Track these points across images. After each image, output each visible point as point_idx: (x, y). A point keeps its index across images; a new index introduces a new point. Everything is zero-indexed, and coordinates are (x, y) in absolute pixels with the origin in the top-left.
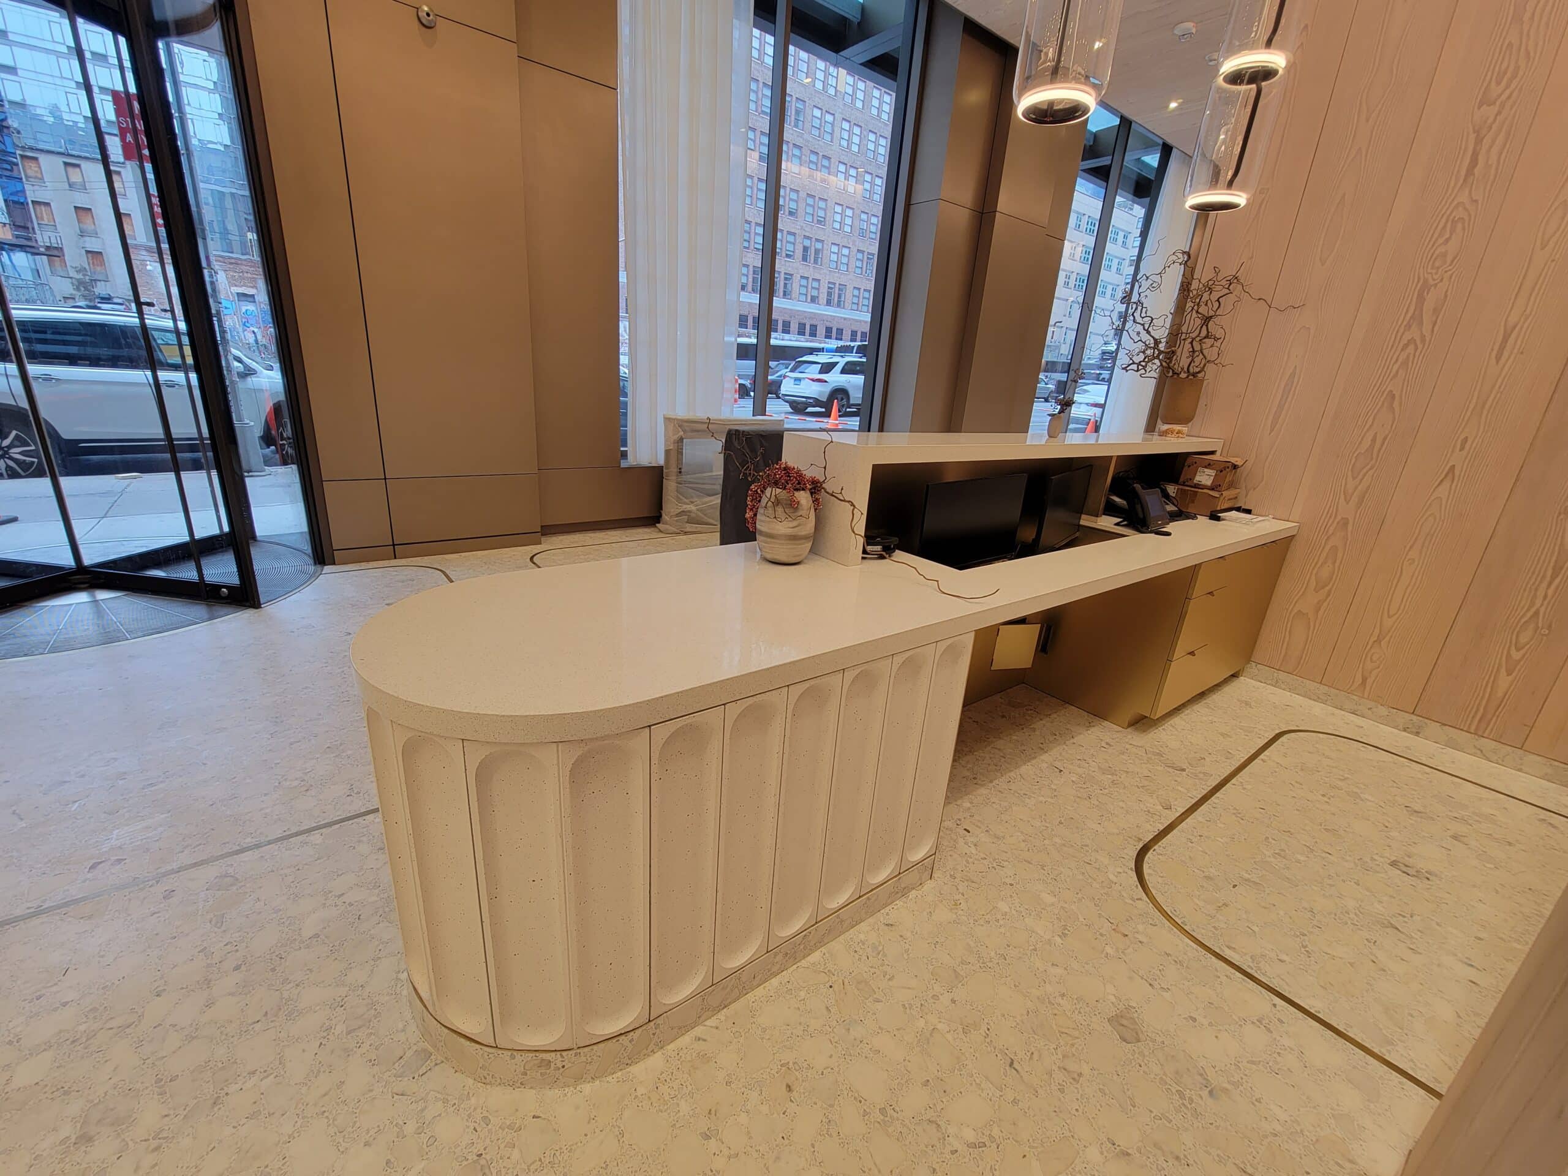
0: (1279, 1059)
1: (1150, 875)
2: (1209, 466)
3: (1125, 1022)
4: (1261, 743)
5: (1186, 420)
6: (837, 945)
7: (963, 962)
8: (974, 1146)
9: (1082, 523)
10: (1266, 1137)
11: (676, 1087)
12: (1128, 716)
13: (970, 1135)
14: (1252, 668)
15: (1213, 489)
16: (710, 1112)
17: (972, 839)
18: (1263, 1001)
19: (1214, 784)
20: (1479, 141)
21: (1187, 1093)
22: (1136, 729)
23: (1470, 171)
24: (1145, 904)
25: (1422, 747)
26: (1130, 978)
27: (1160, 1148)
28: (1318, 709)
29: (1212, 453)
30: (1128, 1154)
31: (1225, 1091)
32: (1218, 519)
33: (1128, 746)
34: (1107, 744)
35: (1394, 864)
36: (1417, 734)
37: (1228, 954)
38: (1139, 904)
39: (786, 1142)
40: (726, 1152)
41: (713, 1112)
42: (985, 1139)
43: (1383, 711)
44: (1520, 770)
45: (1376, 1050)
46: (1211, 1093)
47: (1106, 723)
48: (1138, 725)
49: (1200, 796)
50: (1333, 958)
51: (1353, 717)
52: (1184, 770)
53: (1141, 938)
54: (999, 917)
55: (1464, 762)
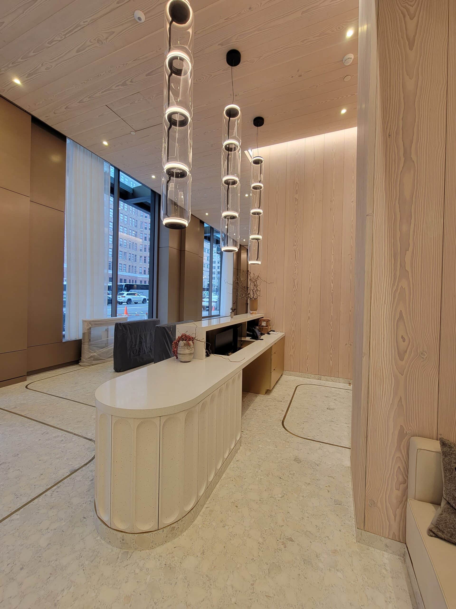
0: (325, 454)
1: (287, 427)
2: (264, 321)
3: (297, 459)
4: (294, 390)
5: (256, 310)
6: (228, 471)
7: (259, 462)
8: (281, 497)
9: (242, 339)
10: (329, 469)
11: (209, 521)
12: (264, 391)
13: (280, 496)
14: (285, 372)
15: (266, 327)
16: (221, 521)
17: (245, 433)
18: (318, 445)
19: (289, 403)
20: (295, 252)
21: (314, 467)
22: (267, 394)
23: (295, 258)
24: (289, 434)
25: (323, 382)
26: (294, 450)
27: (314, 480)
28: (301, 379)
29: (263, 317)
30: (309, 484)
31: (320, 464)
32: (269, 334)
33: (267, 399)
34: (263, 400)
35: (327, 409)
36: (320, 380)
37: (308, 438)
38: (287, 434)
39: (243, 518)
40: (231, 527)
41: (222, 521)
42: (283, 495)
43: (313, 376)
44: (340, 383)
45: (339, 445)
46: (317, 465)
47: (260, 395)
48: (267, 393)
49: (288, 406)
50: (326, 431)
51: (308, 379)
52: (282, 401)
53: (292, 441)
54: (261, 449)
55: (330, 384)
